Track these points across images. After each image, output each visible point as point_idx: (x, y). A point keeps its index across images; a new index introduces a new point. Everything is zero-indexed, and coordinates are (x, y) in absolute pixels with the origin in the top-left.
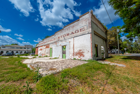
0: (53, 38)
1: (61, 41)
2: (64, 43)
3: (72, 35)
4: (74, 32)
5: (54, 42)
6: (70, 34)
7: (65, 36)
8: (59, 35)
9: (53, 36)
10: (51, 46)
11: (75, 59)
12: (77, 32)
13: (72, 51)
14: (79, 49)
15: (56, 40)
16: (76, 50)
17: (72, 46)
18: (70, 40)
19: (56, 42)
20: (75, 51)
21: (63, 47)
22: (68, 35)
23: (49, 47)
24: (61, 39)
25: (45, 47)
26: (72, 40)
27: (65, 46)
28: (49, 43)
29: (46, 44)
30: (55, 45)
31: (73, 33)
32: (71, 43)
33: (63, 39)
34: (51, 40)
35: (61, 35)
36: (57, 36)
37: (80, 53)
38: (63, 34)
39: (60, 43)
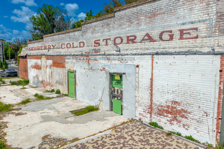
1: (107, 56)
2: (116, 66)
3: (148, 44)
4: (155, 34)
5: (82, 55)
6: (139, 39)
7: (118, 41)
8: (98, 36)
9: (76, 33)
10: (70, 64)
11: (155, 125)
12: (166, 36)
13: (143, 96)
14: (171, 97)
15: (85, 49)
16: (160, 99)
17: (145, 82)
18: (137, 60)
21: (112, 76)
22: (131, 40)
23: (64, 67)
24: (103, 49)
25: (50, 62)
26: (145, 62)
28: (63, 51)
29: (51, 52)
30: (86, 66)
31: (151, 39)
32: (141, 70)
33: (110, 49)
34: (69, 46)
35: (107, 35)
36: (89, 35)
37: (175, 111)
38: (114, 33)
39: (102, 62)
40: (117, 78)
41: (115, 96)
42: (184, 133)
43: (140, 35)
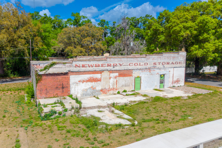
0: (143, 62)
1: (159, 69)
2: (162, 72)
3: (172, 65)
4: (174, 62)
5: (146, 69)
7: (164, 63)
8: (155, 61)
9: (143, 59)
10: (135, 74)
11: (174, 86)
12: (176, 63)
13: (171, 80)
14: (177, 78)
15: (148, 66)
17: (171, 75)
18: (170, 69)
19: (149, 69)
20: (174, 80)
22: (168, 63)
23: (131, 76)
24: (158, 66)
25: (117, 74)
27: (164, 75)
29: (117, 68)
30: (148, 73)
31: (173, 64)
32: (171, 72)
33: (161, 66)
34: (136, 64)
35: (159, 61)
36: (151, 60)
37: (178, 81)
38: (162, 61)
39: (157, 71)
40: (162, 76)
41: (162, 82)
42: (179, 85)
43: (171, 62)
